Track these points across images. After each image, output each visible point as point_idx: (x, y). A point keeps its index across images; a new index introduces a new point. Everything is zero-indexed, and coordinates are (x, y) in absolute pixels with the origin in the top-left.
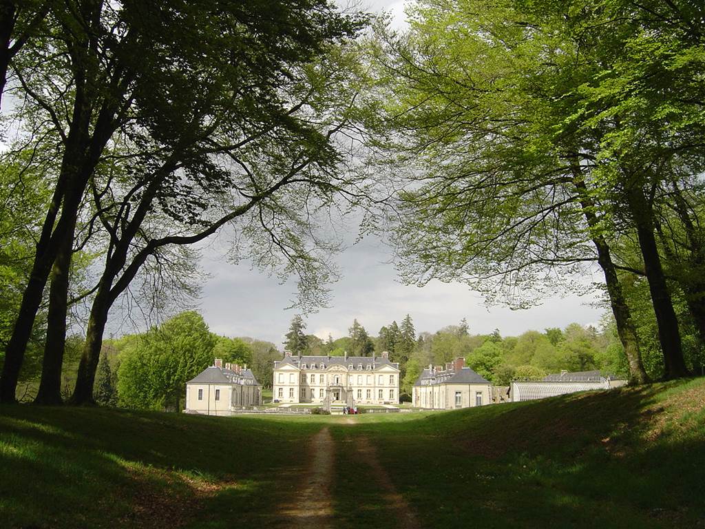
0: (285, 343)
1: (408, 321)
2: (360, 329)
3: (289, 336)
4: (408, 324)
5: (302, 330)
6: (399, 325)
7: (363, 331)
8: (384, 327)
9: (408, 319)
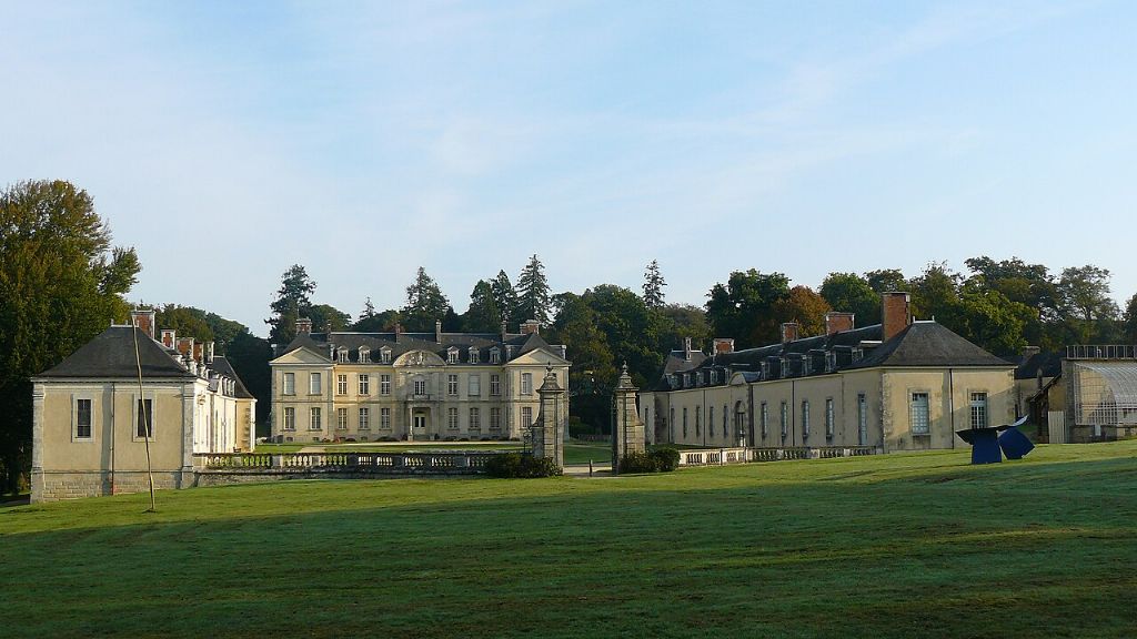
0: (271, 321)
1: (535, 271)
2: (429, 288)
3: (277, 306)
4: (534, 277)
5: (307, 294)
6: (514, 280)
7: (436, 291)
8: (481, 282)
9: (535, 265)
